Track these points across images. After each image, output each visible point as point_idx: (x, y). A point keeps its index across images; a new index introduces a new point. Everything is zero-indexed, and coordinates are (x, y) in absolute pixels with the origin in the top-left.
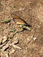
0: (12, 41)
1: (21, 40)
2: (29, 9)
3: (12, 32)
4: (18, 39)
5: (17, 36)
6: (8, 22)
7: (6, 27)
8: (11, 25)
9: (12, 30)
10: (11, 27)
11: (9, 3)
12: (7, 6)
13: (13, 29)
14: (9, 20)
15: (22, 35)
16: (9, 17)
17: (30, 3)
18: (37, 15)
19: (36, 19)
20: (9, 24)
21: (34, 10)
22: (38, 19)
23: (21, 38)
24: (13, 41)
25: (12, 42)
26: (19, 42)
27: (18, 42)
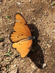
1: (22, 68)
2: (32, 19)
3: (8, 56)
5: (15, 63)
8: (6, 45)
10: (5, 49)
11: (0, 12)
13: (8, 52)
14: (2, 38)
15: (23, 61)
17: (34, 10)
18: (44, 29)
19: (44, 34)
20: (1, 44)
21: (40, 21)
22: (46, 33)
23: (22, 66)
24: (10, 71)
25: (8, 72)
26: (19, 71)
27: (17, 71)
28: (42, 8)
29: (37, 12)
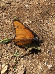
0: (15, 72)
1: (29, 69)
2: (39, 21)
4: (24, 69)
5: (22, 63)
8: (14, 46)
9: (14, 54)
10: (13, 50)
11: (9, 13)
12: (6, 18)
15: (30, 62)
17: (41, 12)
18: (51, 30)
20: (9, 44)
21: (47, 23)
23: (29, 67)
24: (17, 72)
27: (24, 72)
28: (49, 11)
29: (44, 15)
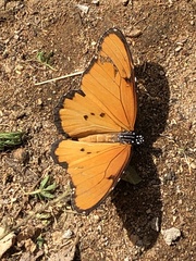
0: (39, 254)
1: (94, 242)
4: (73, 243)
5: (67, 223)
6: (17, 147)
7: (5, 176)
8: (35, 159)
9: (37, 187)
10: (33, 172)
11: (17, 37)
12: (7, 56)
13: (43, 183)
14: (22, 134)
16: (21, 118)
18: (174, 101)
19: (174, 122)
20: (18, 153)
23: (92, 236)
24: (49, 255)
25: (41, 257)
26: (83, 255)
27: (73, 254)
28: (166, 28)
